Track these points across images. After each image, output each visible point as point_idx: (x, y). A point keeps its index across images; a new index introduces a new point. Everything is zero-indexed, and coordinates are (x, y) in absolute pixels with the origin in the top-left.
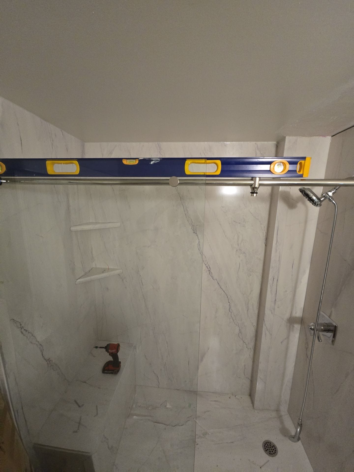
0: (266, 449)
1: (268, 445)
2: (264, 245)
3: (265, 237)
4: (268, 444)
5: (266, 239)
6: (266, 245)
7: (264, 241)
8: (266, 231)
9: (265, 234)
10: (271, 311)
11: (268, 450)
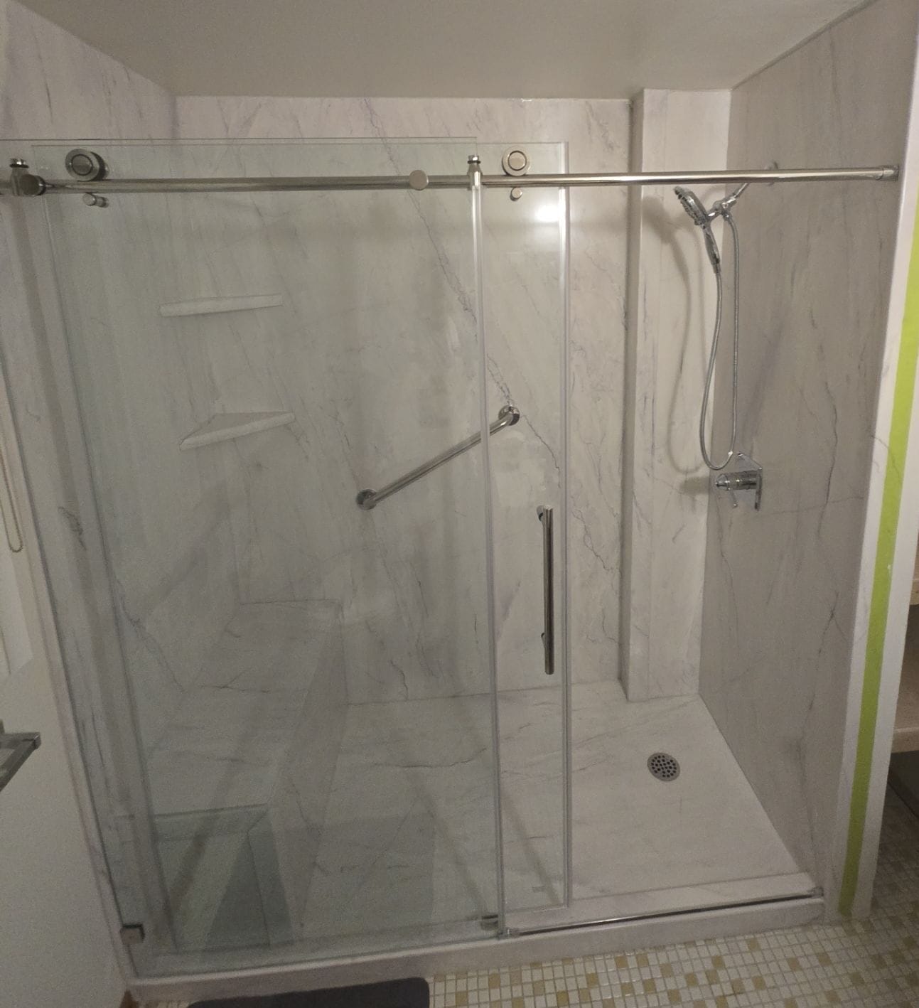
0: (656, 769)
1: (659, 761)
2: (622, 327)
3: (623, 311)
4: (658, 759)
5: (627, 314)
6: (626, 329)
7: (622, 319)
8: (624, 296)
9: (622, 303)
10: (646, 470)
11: (659, 770)
